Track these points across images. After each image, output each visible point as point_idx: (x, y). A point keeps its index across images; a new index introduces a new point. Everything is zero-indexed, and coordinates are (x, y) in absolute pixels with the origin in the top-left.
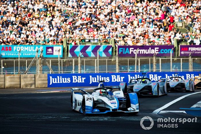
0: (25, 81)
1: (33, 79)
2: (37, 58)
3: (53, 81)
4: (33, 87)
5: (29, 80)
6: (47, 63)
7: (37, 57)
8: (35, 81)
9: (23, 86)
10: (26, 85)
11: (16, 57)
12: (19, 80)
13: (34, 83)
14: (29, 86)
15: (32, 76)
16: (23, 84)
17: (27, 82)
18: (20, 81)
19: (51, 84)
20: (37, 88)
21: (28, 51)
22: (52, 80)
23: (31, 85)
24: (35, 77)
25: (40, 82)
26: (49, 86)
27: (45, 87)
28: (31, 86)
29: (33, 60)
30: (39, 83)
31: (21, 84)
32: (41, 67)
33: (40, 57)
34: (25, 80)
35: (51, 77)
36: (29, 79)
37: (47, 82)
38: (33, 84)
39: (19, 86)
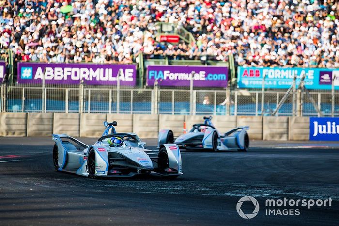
0: (270, 128)
1: (285, 125)
2: (294, 90)
3: (318, 129)
4: (284, 138)
5: (278, 127)
6: (312, 99)
7: (295, 88)
8: (288, 128)
9: (267, 136)
10: (273, 136)
11: (259, 87)
12: (261, 126)
13: (286, 133)
14: (278, 136)
15: (282, 121)
16: (266, 132)
17: (274, 131)
18: (263, 128)
19: (315, 134)
20: (291, 140)
21: (287, 77)
22: (318, 127)
23: (281, 135)
24: (288, 122)
25: (296, 131)
26: (312, 138)
27: (304, 140)
28: (281, 137)
29: (287, 93)
30: (294, 132)
31: (262, 134)
32: (300, 106)
33: (300, 88)
34: (271, 126)
35: (316, 123)
36: (277, 125)
37: (308, 131)
38: (284, 134)
39: (260, 136)
